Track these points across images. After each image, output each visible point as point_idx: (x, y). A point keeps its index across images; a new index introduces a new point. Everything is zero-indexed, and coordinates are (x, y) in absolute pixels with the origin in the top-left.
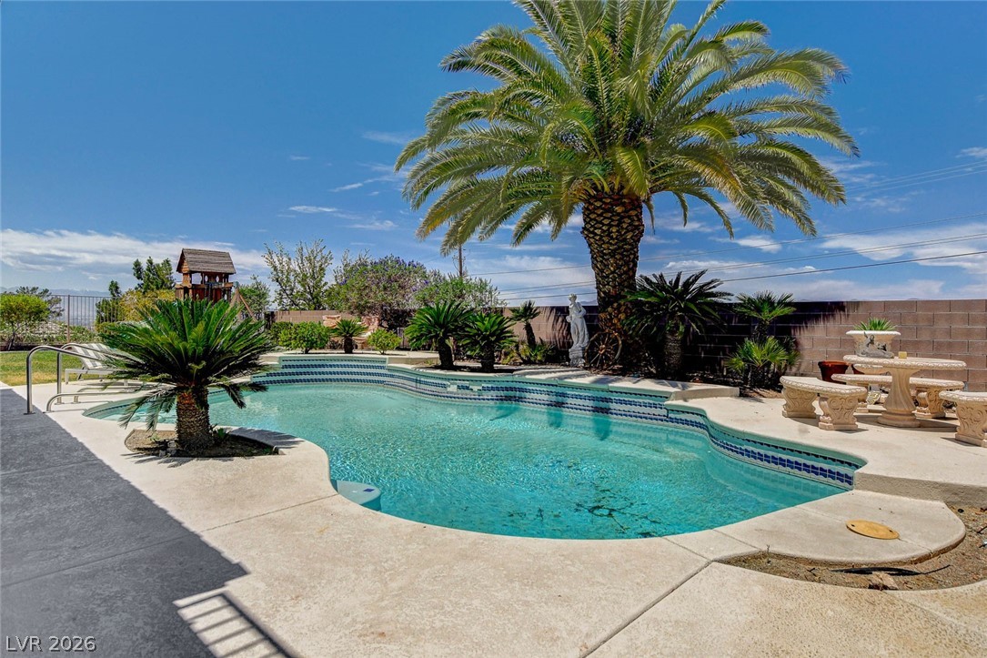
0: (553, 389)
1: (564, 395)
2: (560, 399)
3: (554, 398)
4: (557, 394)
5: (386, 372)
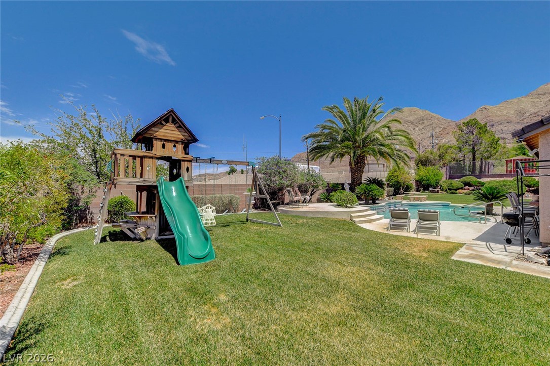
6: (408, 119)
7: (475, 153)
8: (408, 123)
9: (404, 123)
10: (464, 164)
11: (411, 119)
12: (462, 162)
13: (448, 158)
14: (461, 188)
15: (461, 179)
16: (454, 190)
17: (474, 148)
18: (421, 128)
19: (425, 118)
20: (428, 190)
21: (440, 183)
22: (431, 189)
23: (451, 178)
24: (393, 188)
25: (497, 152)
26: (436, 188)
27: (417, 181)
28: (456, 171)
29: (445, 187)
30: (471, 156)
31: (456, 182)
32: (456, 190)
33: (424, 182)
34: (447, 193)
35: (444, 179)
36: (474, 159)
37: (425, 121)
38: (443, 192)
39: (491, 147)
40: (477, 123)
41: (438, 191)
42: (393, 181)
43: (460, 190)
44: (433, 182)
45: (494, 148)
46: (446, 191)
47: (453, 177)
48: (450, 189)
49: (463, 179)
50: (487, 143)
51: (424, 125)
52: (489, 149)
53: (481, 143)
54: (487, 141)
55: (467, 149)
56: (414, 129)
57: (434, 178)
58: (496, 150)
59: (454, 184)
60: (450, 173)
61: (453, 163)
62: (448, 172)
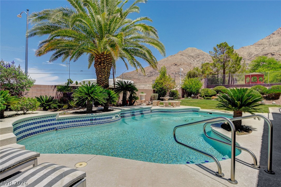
0: (131, 111)
1: (134, 112)
2: (133, 113)
3: (132, 114)
4: (133, 112)
5: (56, 122)
6: (191, 54)
7: (225, 68)
8: (191, 57)
9: (189, 57)
10: (218, 77)
11: (192, 54)
12: (216, 76)
13: (207, 72)
14: (215, 95)
15: (215, 88)
16: (209, 96)
17: (224, 64)
18: (198, 60)
19: (200, 54)
20: (191, 96)
21: (200, 91)
22: (193, 95)
23: (208, 87)
24: (157, 94)
25: (240, 68)
26: (196, 95)
27: (183, 89)
28: (212, 82)
29: (203, 94)
30: (222, 71)
31: (211, 91)
32: (211, 96)
33: (188, 90)
34: (204, 99)
35: (203, 87)
36: (224, 73)
37: (200, 56)
38: (201, 98)
39: (236, 64)
40: (226, 45)
41: (198, 97)
42: (158, 88)
43: (214, 97)
44: (194, 90)
45: (238, 65)
46: (203, 97)
47: (209, 87)
48: (206, 96)
49: (216, 88)
50: (233, 61)
51: (199, 59)
52: (235, 66)
53: (229, 61)
54: (233, 59)
55: (219, 65)
56: (194, 61)
57: (196, 87)
58: (239, 66)
59: (209, 92)
60: (208, 84)
61: (210, 76)
62: (206, 83)
